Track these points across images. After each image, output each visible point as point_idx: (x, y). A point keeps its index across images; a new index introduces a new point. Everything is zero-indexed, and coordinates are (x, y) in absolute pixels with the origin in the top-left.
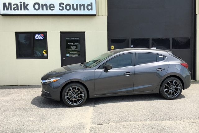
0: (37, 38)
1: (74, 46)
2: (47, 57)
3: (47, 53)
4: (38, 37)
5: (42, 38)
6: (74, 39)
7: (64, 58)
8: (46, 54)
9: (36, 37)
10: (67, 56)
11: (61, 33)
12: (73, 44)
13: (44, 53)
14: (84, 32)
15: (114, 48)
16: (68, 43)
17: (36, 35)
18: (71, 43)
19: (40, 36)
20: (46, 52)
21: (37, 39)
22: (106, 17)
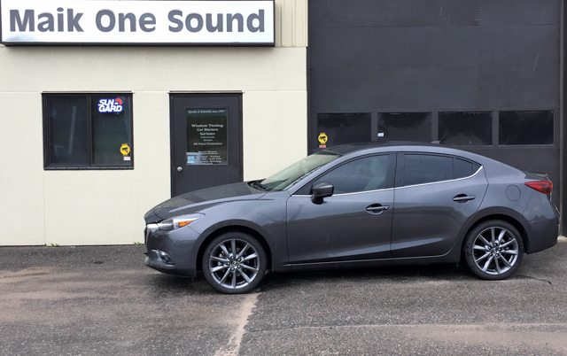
0: (104, 110)
1: (209, 132)
2: (130, 165)
3: (131, 154)
4: (106, 106)
5: (118, 109)
6: (209, 112)
7: (180, 168)
8: (129, 155)
9: (101, 106)
10: (188, 162)
11: (174, 96)
12: (208, 127)
13: (124, 152)
14: (239, 95)
15: (326, 139)
16: (193, 126)
17: (101, 101)
18: (201, 126)
19: (112, 104)
20: (129, 150)
21: (103, 113)
22: (305, 49)
